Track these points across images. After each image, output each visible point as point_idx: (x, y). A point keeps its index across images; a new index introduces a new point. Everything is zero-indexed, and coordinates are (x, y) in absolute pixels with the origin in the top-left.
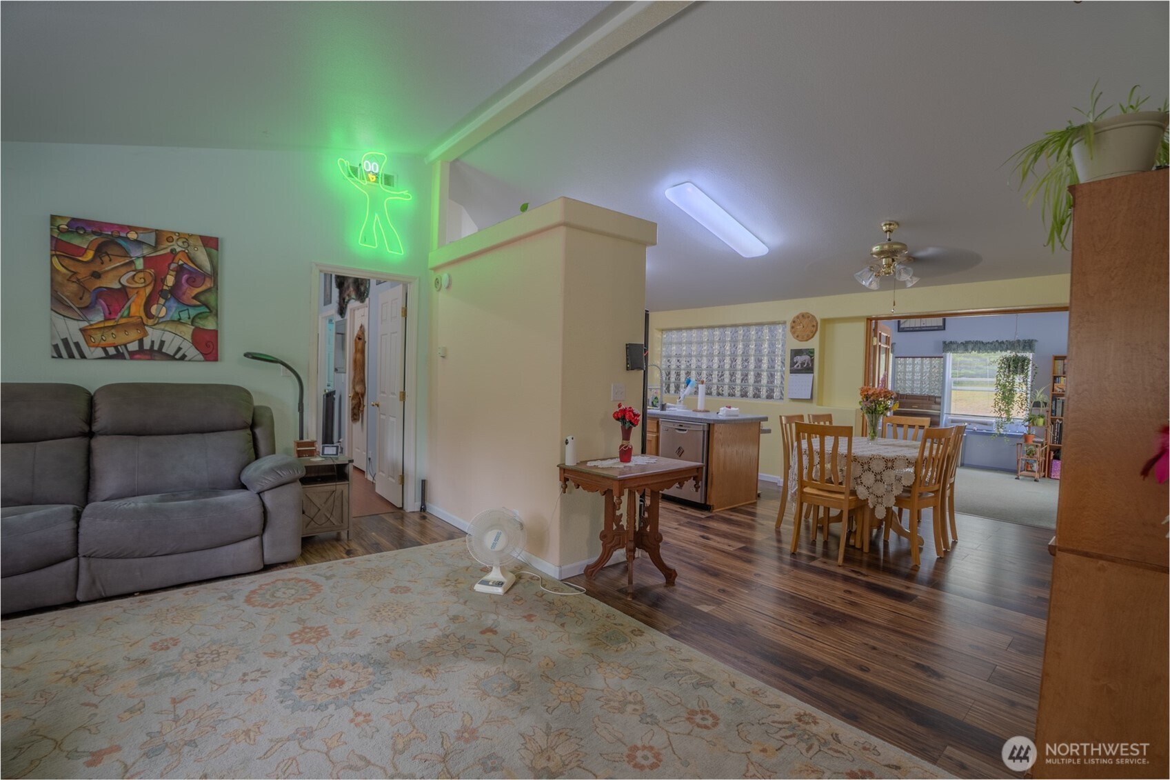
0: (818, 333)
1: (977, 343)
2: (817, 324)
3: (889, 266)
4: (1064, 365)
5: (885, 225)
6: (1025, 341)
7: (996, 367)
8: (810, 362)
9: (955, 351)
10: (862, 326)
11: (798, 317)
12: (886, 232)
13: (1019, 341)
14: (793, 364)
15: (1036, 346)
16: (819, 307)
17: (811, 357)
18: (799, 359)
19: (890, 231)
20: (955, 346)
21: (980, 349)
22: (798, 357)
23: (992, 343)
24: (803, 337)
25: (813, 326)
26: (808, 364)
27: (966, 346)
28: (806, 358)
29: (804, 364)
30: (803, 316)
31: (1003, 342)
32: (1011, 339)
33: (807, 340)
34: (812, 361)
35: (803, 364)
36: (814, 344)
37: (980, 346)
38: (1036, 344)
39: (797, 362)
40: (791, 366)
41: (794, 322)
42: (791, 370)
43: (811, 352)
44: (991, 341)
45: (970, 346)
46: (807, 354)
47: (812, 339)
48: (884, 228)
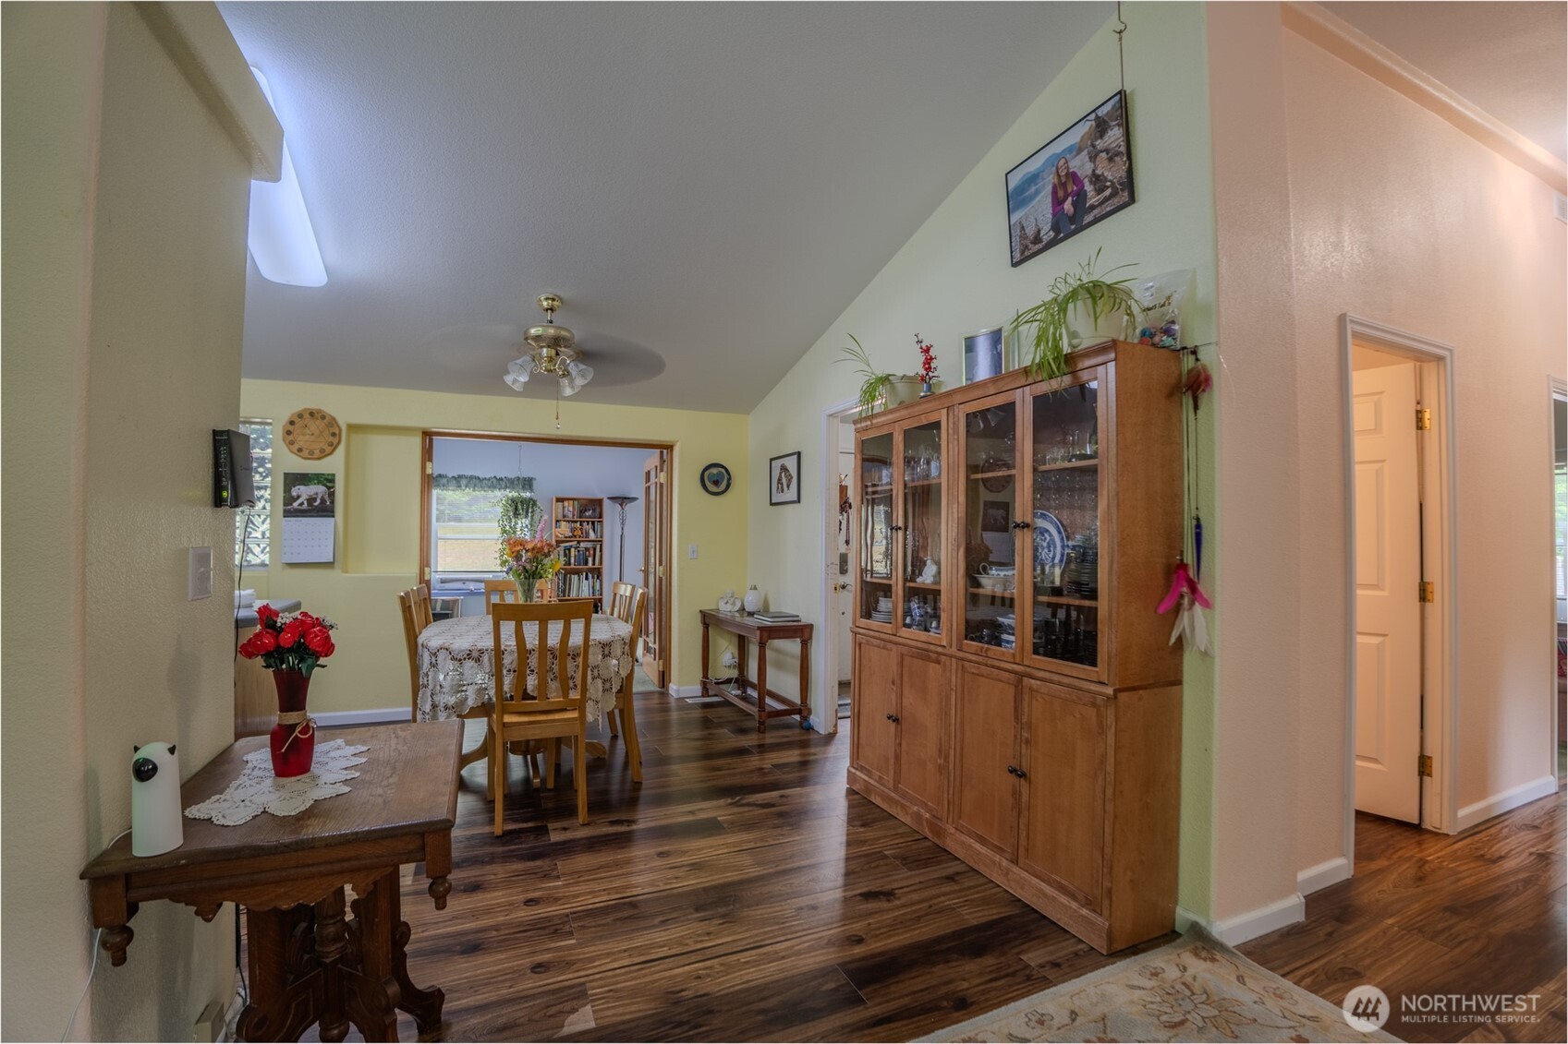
0: (341, 449)
1: (471, 478)
2: (340, 430)
3: (551, 359)
4: (563, 507)
5: (547, 299)
6: (525, 479)
7: (500, 510)
8: (326, 497)
9: (444, 487)
10: (416, 442)
11: (300, 416)
12: (547, 310)
13: (518, 478)
14: (289, 500)
15: (535, 484)
16: (344, 403)
17: (329, 488)
18: (304, 492)
19: (551, 309)
20: (444, 481)
21: (475, 485)
22: (302, 487)
23: (489, 480)
24: (311, 453)
25: (334, 434)
26: (323, 501)
27: (458, 481)
28: (318, 490)
29: (315, 500)
30: (312, 414)
31: (501, 479)
32: (512, 476)
33: (319, 459)
34: (332, 495)
35: (311, 500)
36: (332, 464)
37: (475, 482)
38: (534, 482)
39: (298, 497)
40: (285, 504)
41: (292, 423)
42: (285, 511)
43: (328, 481)
44: (487, 477)
45: (464, 482)
46: (319, 483)
47: (329, 457)
48: (545, 303)
